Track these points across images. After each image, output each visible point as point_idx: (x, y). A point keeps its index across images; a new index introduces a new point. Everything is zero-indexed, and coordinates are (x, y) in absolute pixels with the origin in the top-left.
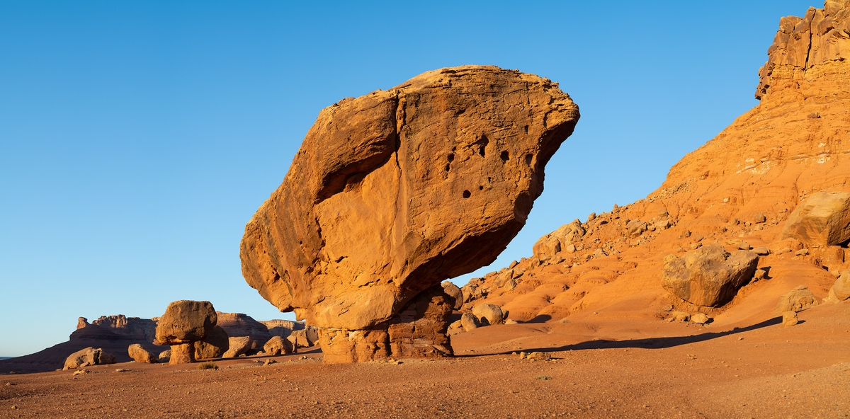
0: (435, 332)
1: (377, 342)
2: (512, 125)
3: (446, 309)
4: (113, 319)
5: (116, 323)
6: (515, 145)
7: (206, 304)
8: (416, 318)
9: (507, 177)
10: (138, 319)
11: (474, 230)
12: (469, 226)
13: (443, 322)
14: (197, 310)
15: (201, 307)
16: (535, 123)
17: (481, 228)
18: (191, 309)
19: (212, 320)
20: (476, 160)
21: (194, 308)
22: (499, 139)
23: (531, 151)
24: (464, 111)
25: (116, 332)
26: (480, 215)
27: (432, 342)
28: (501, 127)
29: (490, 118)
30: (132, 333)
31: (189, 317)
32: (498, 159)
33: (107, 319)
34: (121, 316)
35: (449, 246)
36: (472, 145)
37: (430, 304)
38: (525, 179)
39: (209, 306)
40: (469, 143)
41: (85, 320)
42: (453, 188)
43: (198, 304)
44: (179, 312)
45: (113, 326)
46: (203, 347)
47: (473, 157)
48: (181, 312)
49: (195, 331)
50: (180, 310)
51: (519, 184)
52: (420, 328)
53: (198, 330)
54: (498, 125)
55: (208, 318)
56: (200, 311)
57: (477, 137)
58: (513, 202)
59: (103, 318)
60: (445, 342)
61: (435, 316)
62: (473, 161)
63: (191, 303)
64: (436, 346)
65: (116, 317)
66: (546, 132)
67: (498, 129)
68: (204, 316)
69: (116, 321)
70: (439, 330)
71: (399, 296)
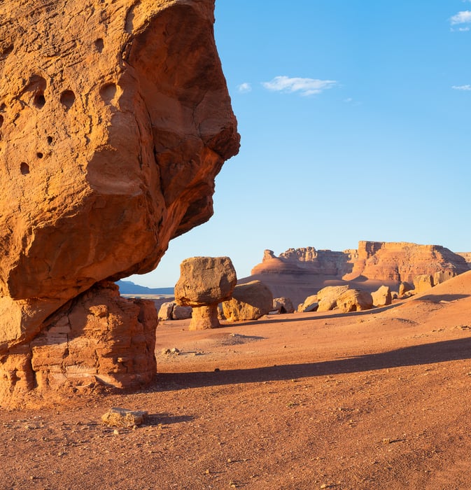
0: (100, 356)
1: (16, 370)
2: (75, 46)
3: (115, 322)
4: (301, 252)
5: (304, 257)
6: (80, 77)
7: (223, 260)
8: (70, 337)
9: (73, 129)
10: (328, 252)
11: (42, 220)
12: (32, 215)
13: (112, 342)
14: (212, 267)
15: (216, 264)
16: (112, 29)
17: (49, 215)
18: (205, 267)
19: (230, 278)
20: (28, 116)
21: (208, 266)
22: (55, 75)
23: (107, 78)
24: (11, 48)
25: (304, 267)
26: (42, 197)
27: (94, 369)
28: (56, 54)
29: (40, 47)
30: (322, 267)
31: (202, 277)
32: (57, 106)
33: (295, 252)
34: (310, 248)
35: (25, 245)
36: (20, 95)
37: (90, 317)
38: (101, 128)
39: (227, 263)
40: (15, 93)
41: (271, 253)
42: (7, 163)
43: (213, 260)
44: (191, 271)
45: (301, 259)
46: (241, 307)
47: (23, 113)
48: (194, 271)
49: (210, 292)
50: (192, 268)
51: (92, 137)
52: (77, 351)
53: (213, 291)
54: (52, 53)
55: (225, 277)
56: (216, 269)
57: (24, 82)
58: (84, 168)
59: (291, 251)
60: (115, 371)
61: (99, 334)
62: (25, 119)
63: (205, 261)
64: (100, 376)
65: (305, 249)
66: (131, 40)
67: (53, 60)
68: (220, 275)
69: (305, 254)
70: (104, 353)
71: (29, 309)
